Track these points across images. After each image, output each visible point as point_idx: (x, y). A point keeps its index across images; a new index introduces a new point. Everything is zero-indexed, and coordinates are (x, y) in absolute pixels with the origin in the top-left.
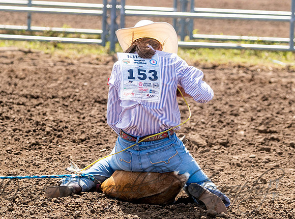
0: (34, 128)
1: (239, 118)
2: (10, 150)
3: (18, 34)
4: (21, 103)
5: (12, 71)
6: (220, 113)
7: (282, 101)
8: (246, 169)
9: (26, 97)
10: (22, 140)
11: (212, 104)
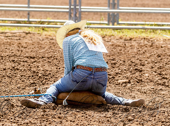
0: (32, 75)
1: (145, 67)
2: (19, 87)
3: (23, 24)
4: (25, 61)
5: (20, 43)
6: (134, 64)
7: (168, 57)
8: (149, 95)
9: (28, 58)
10: (26, 81)
11: (130, 60)
